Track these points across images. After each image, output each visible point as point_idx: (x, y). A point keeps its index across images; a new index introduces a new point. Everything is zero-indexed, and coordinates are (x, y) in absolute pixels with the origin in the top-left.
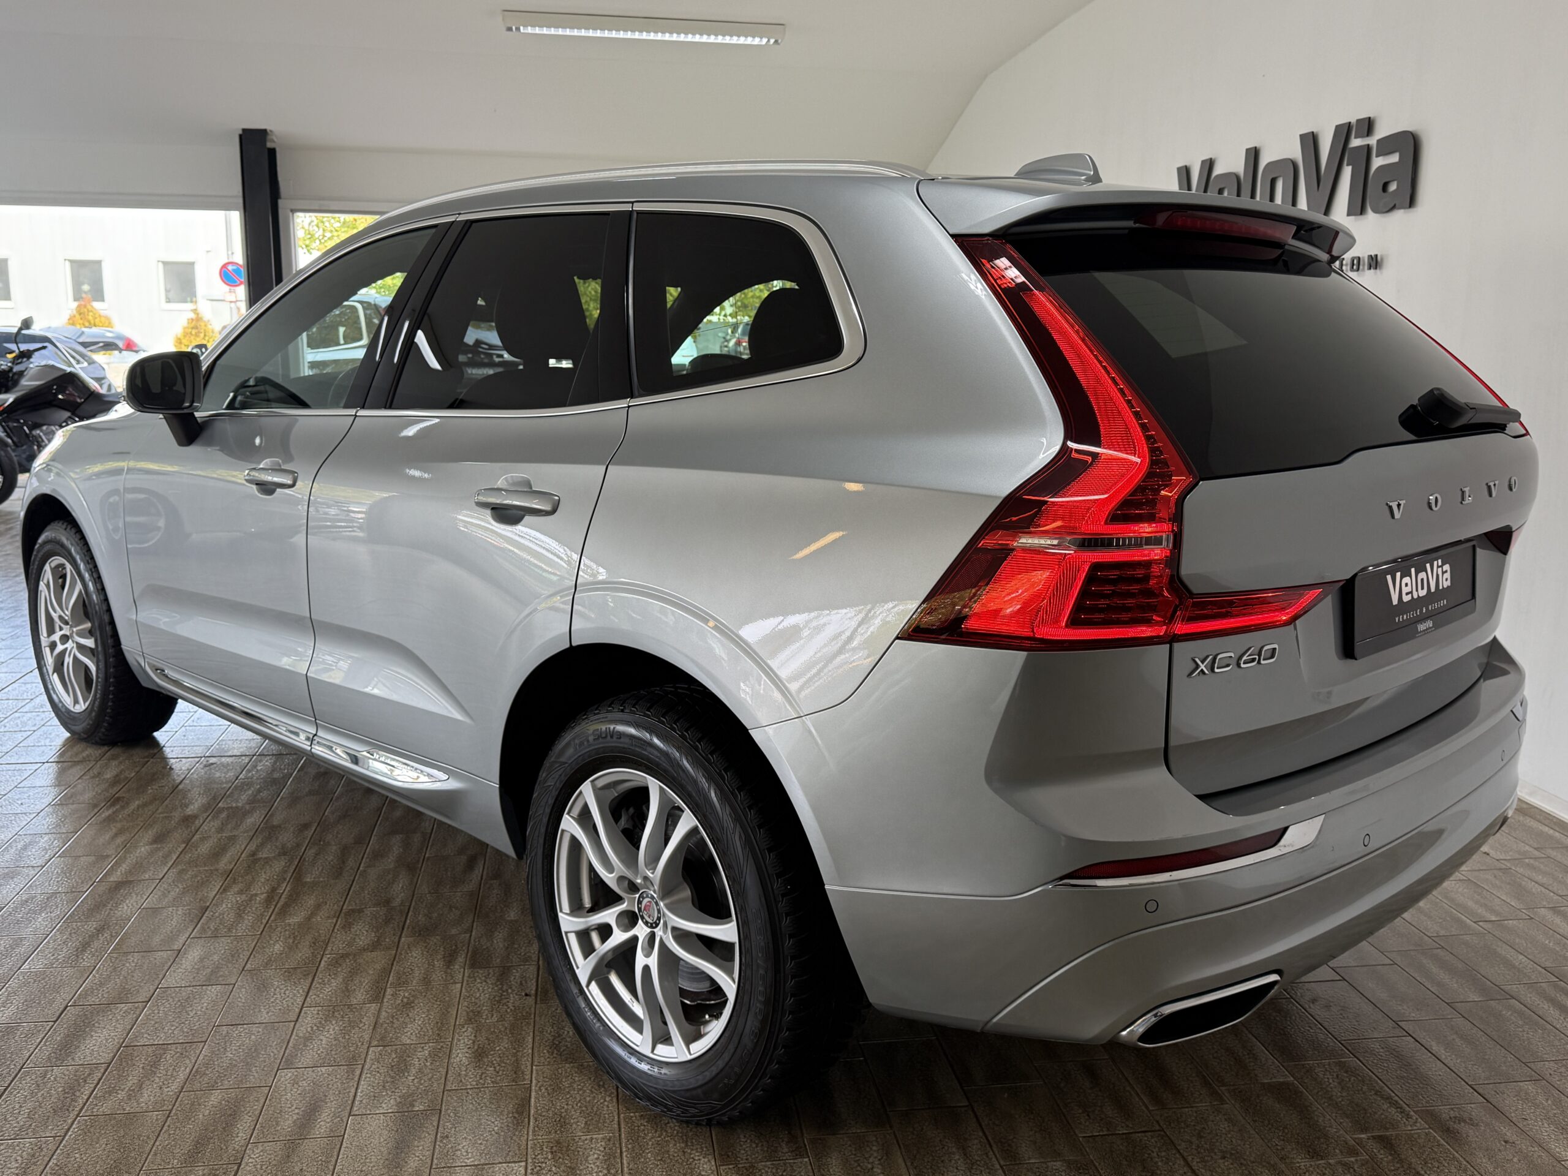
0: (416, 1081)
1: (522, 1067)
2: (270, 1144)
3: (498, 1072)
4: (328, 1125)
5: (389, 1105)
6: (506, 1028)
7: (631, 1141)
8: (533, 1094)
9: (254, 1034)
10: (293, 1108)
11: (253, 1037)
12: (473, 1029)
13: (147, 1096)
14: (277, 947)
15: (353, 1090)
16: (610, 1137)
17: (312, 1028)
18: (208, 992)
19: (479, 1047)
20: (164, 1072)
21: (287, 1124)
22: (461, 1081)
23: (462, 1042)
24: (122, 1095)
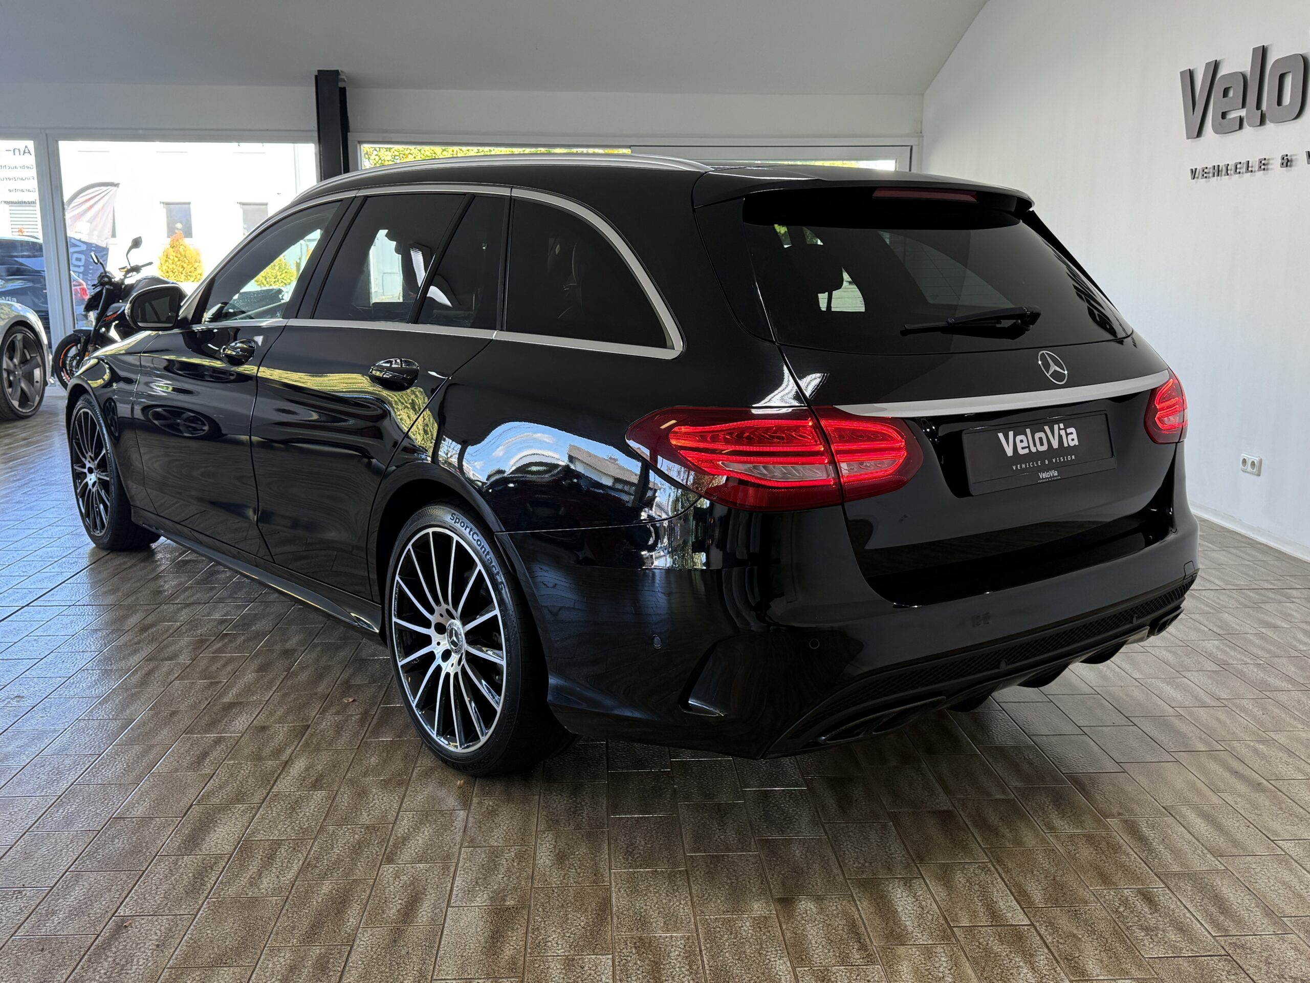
0: (505, 878)
1: (601, 871)
2: (378, 929)
3: (579, 874)
4: (429, 915)
5: (482, 899)
6: (583, 836)
7: (708, 941)
8: (614, 895)
9: (357, 834)
10: (397, 899)
11: (356, 836)
12: (553, 835)
13: (266, 883)
14: (373, 759)
15: (449, 885)
16: (689, 937)
17: (409, 830)
18: (315, 797)
19: (560, 852)
20: (280, 864)
21: (392, 912)
22: (546, 880)
23: (544, 846)
24: (244, 881)
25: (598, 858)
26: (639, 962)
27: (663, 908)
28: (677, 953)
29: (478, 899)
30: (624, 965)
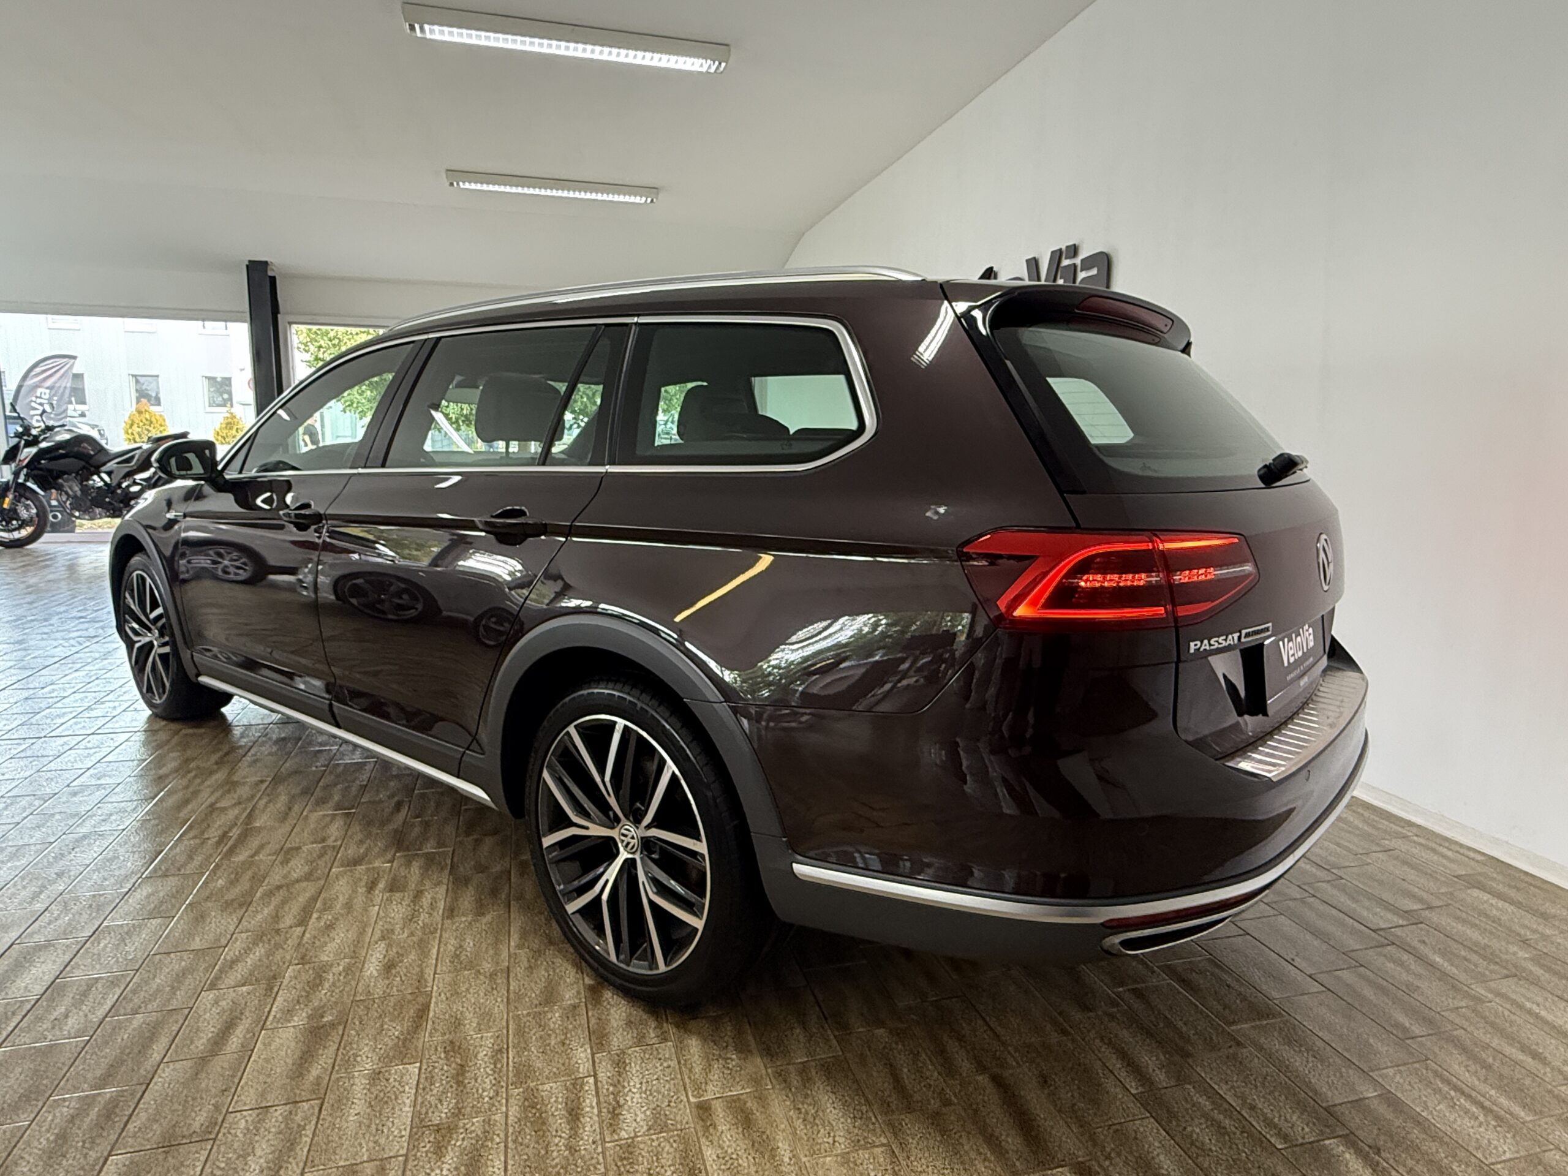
25: (424, 965)
26: (445, 1068)
27: (480, 1008)
28: (485, 1053)
29: (295, 1018)
30: (430, 1072)
